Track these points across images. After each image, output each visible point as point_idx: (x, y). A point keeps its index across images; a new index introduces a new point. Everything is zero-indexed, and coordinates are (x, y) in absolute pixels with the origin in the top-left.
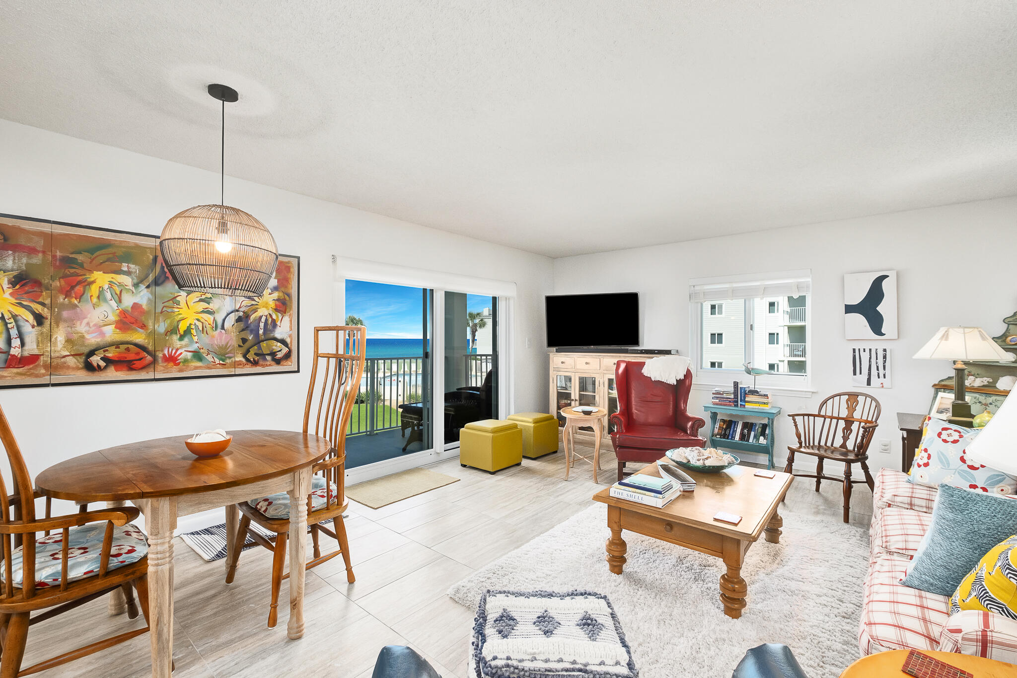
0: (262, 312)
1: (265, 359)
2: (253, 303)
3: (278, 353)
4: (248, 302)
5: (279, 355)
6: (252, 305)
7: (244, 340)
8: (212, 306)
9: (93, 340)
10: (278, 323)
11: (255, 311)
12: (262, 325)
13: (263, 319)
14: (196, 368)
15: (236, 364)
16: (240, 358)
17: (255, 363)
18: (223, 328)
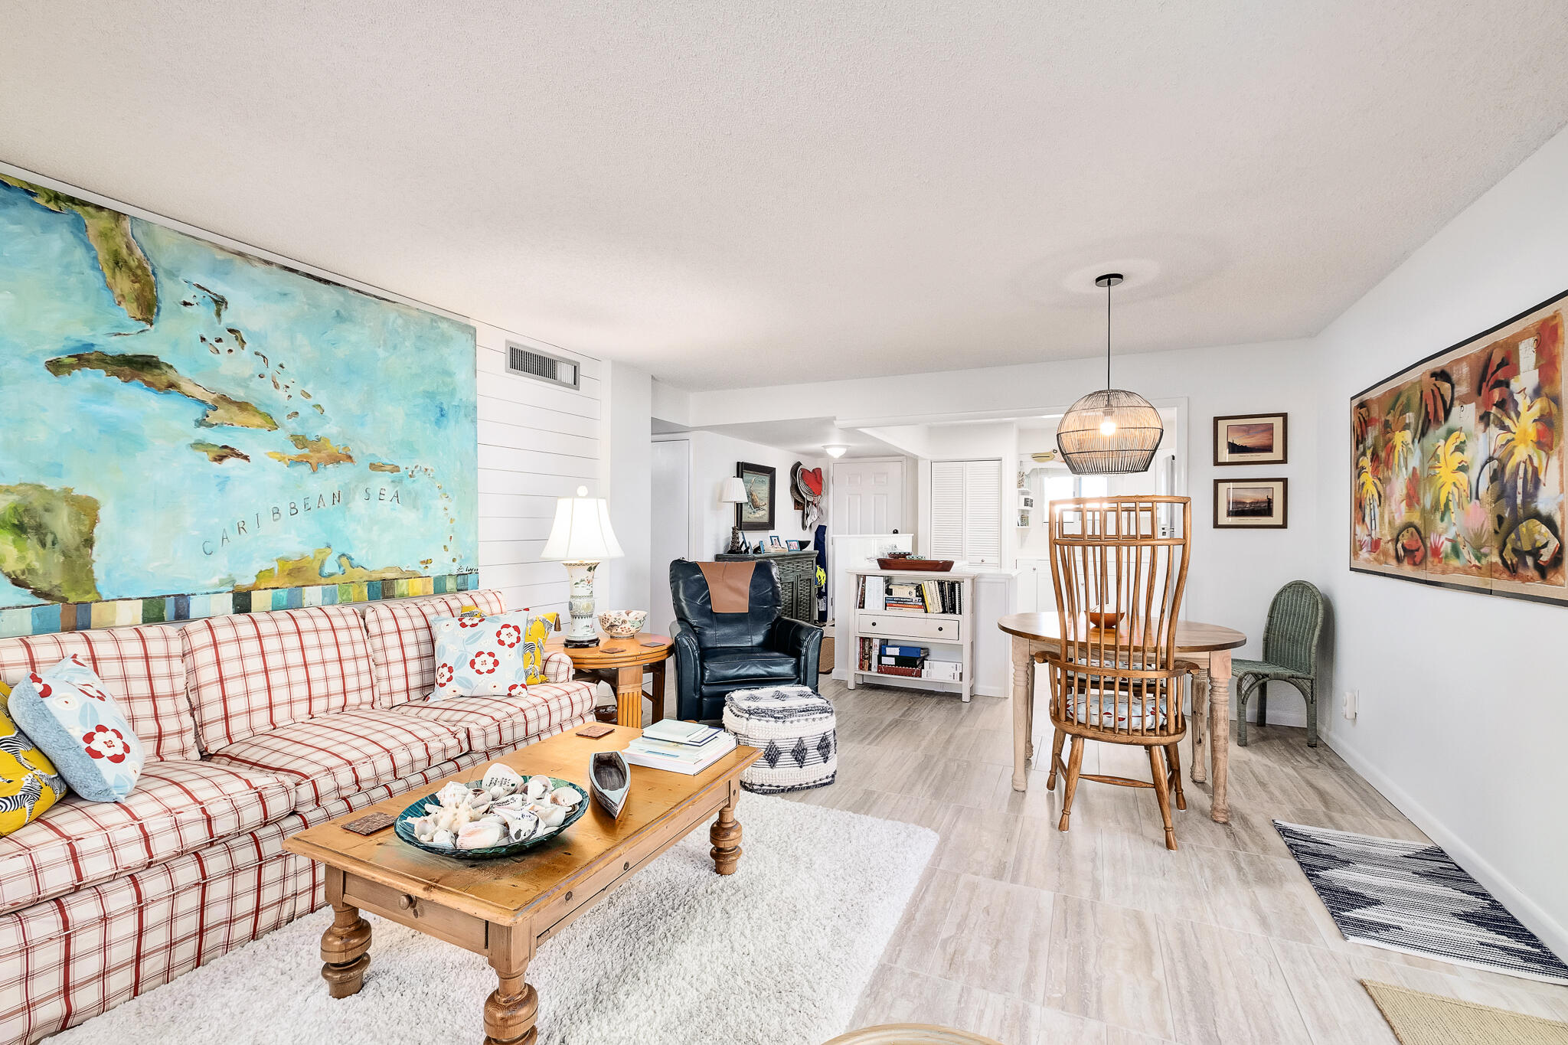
0: (1521, 453)
1: (1525, 564)
2: (1509, 436)
3: (1543, 551)
4: (1506, 436)
5: (1546, 556)
6: (1508, 441)
7: (1500, 519)
8: (1467, 456)
9: (1399, 522)
10: (1542, 477)
11: (1511, 454)
12: (1520, 483)
13: (1522, 466)
14: (1456, 570)
15: (1492, 570)
16: (1496, 559)
17: (1512, 570)
18: (1477, 498)
